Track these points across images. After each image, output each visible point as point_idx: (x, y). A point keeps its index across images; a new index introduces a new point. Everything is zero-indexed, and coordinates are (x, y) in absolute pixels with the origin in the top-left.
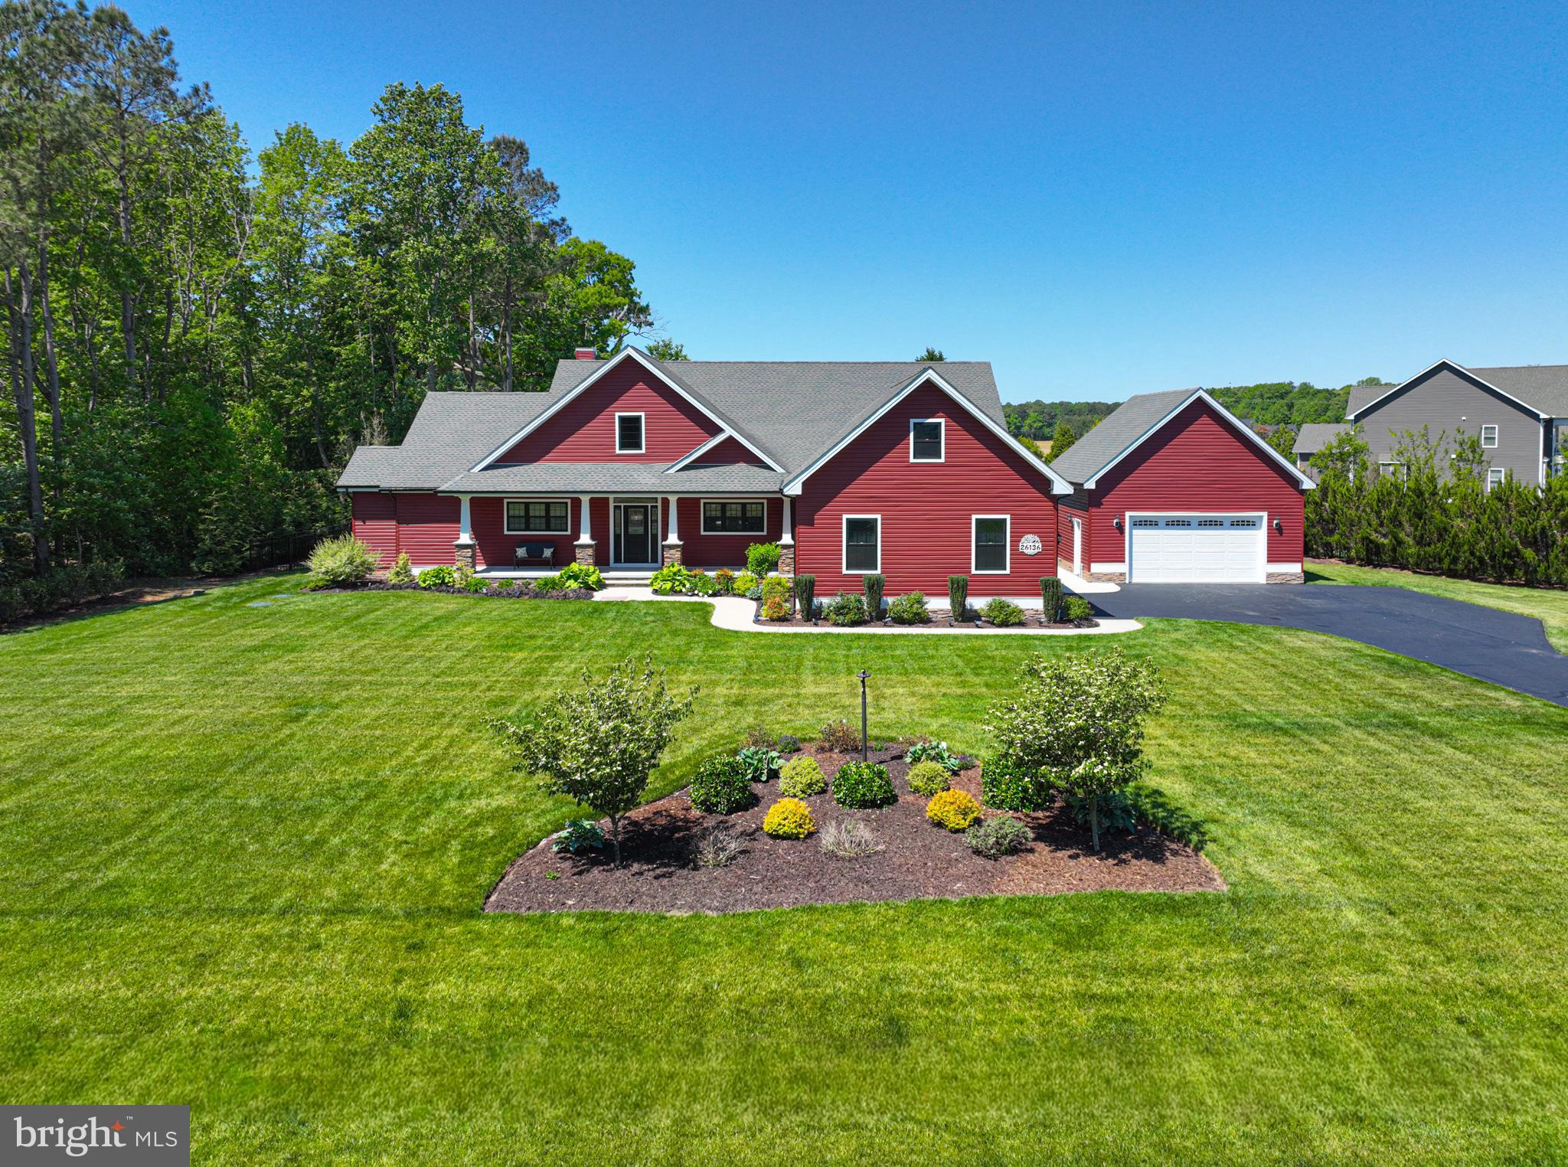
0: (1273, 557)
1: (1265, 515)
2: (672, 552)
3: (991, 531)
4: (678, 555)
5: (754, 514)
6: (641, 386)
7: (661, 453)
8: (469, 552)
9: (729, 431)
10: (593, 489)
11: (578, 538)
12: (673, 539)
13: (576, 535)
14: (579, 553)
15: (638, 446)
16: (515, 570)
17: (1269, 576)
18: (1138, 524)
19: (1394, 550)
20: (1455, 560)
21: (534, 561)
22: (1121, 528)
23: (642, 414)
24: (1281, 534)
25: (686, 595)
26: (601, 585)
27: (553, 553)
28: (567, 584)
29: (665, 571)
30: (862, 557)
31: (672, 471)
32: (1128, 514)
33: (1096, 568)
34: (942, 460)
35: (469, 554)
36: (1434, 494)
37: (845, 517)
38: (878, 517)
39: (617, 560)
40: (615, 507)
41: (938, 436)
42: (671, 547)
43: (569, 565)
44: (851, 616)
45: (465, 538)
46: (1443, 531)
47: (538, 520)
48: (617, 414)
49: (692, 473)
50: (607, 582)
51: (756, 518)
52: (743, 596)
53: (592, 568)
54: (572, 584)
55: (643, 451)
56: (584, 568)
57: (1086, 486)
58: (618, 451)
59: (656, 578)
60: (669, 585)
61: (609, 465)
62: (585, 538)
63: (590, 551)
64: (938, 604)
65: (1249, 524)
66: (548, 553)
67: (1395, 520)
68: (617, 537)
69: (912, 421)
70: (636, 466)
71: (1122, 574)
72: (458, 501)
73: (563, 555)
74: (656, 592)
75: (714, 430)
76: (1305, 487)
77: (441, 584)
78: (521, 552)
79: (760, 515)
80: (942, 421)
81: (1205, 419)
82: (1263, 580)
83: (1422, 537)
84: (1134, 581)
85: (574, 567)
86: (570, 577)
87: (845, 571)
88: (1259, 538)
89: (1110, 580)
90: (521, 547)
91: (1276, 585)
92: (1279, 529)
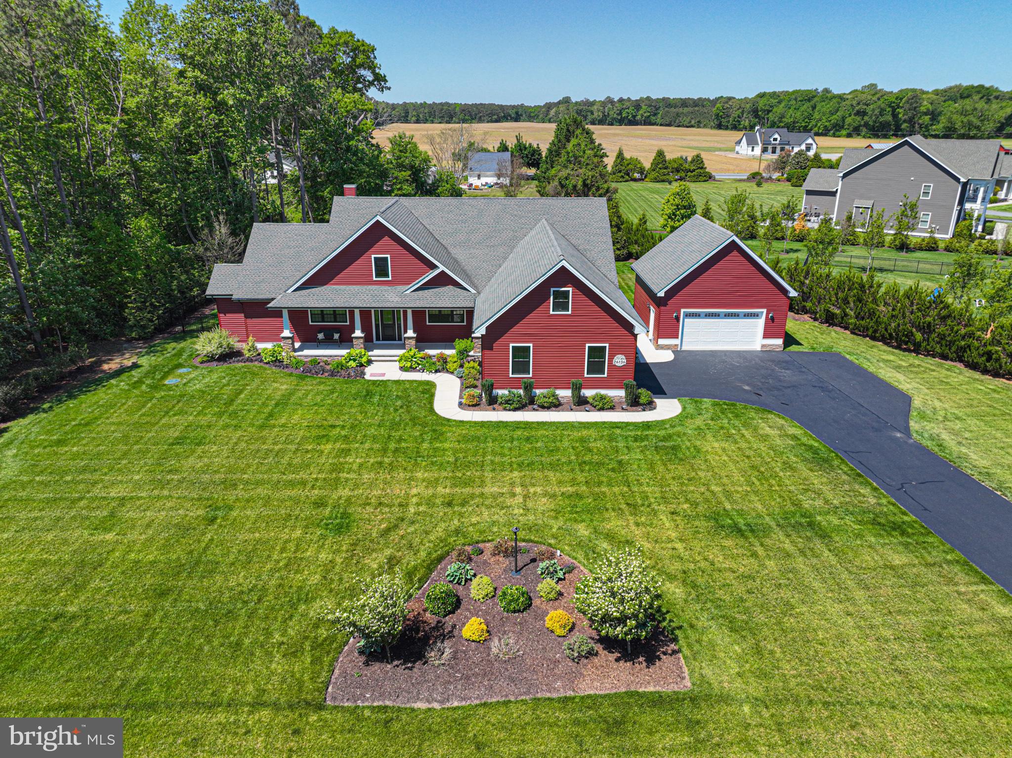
0: (766, 336)
1: (765, 311)
2: (410, 340)
3: (596, 353)
4: (413, 342)
6: (386, 238)
7: (402, 279)
8: (289, 341)
9: (442, 268)
10: (361, 305)
11: (354, 332)
12: (410, 333)
14: (355, 342)
15: (387, 275)
16: (317, 348)
17: (763, 346)
18: (688, 315)
19: (842, 318)
20: (875, 331)
21: (329, 342)
22: (677, 319)
23: (388, 256)
24: (773, 322)
25: (420, 371)
26: (370, 362)
27: (340, 337)
28: (349, 363)
29: (407, 353)
30: (521, 366)
31: (409, 292)
32: (682, 311)
33: (661, 341)
34: (570, 312)
36: (871, 286)
37: (511, 345)
38: (531, 345)
39: (378, 341)
40: (375, 315)
41: (567, 298)
42: (409, 338)
43: (349, 347)
44: (515, 405)
45: (287, 333)
46: (872, 314)
47: (329, 318)
48: (373, 256)
49: (420, 292)
50: (373, 358)
51: (459, 315)
52: (452, 373)
53: (364, 351)
54: (352, 364)
55: (390, 279)
56: (358, 351)
57: (659, 295)
58: (375, 279)
59: (401, 357)
60: (409, 364)
61: (370, 287)
62: (358, 333)
63: (362, 341)
64: (565, 394)
65: (756, 316)
66: (336, 336)
67: (846, 301)
68: (377, 326)
69: (552, 289)
70: (386, 288)
71: (676, 345)
73: (346, 340)
74: (402, 369)
75: (433, 267)
76: (791, 295)
77: (275, 360)
78: (321, 336)
79: (462, 313)
80: (570, 289)
81: (735, 253)
82: (759, 348)
83: (859, 313)
84: (684, 348)
85: (352, 350)
86: (350, 359)
87: (511, 376)
88: (761, 322)
89: (668, 349)
90: (320, 333)
91: (766, 352)
92: (773, 319)
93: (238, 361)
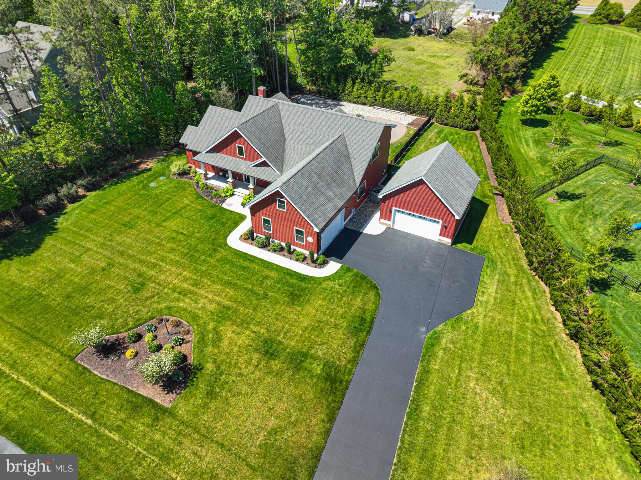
0: (441, 234)
1: (441, 221)
3: (299, 232)
4: (252, 190)
6: (240, 139)
7: (249, 159)
9: (264, 159)
11: (228, 179)
16: (219, 179)
17: (439, 240)
18: (397, 211)
22: (391, 211)
23: (243, 147)
26: (231, 196)
30: (267, 227)
31: (251, 166)
32: (394, 208)
33: (382, 220)
34: (286, 211)
35: (204, 176)
37: (262, 217)
38: (270, 220)
41: (284, 204)
42: (250, 188)
45: (202, 172)
48: (237, 145)
49: (256, 168)
53: (231, 188)
54: (223, 195)
55: (244, 157)
57: (379, 197)
58: (238, 155)
59: (244, 198)
60: (245, 202)
61: (236, 158)
63: (232, 183)
65: (436, 222)
66: (227, 176)
69: (277, 199)
70: (243, 161)
71: (389, 224)
75: (261, 157)
76: (456, 218)
77: (197, 183)
78: (221, 174)
80: (285, 200)
81: (424, 186)
82: (436, 240)
84: (394, 228)
87: (263, 230)
88: (439, 227)
89: (385, 225)
91: (440, 244)
92: (446, 227)
93: (186, 178)
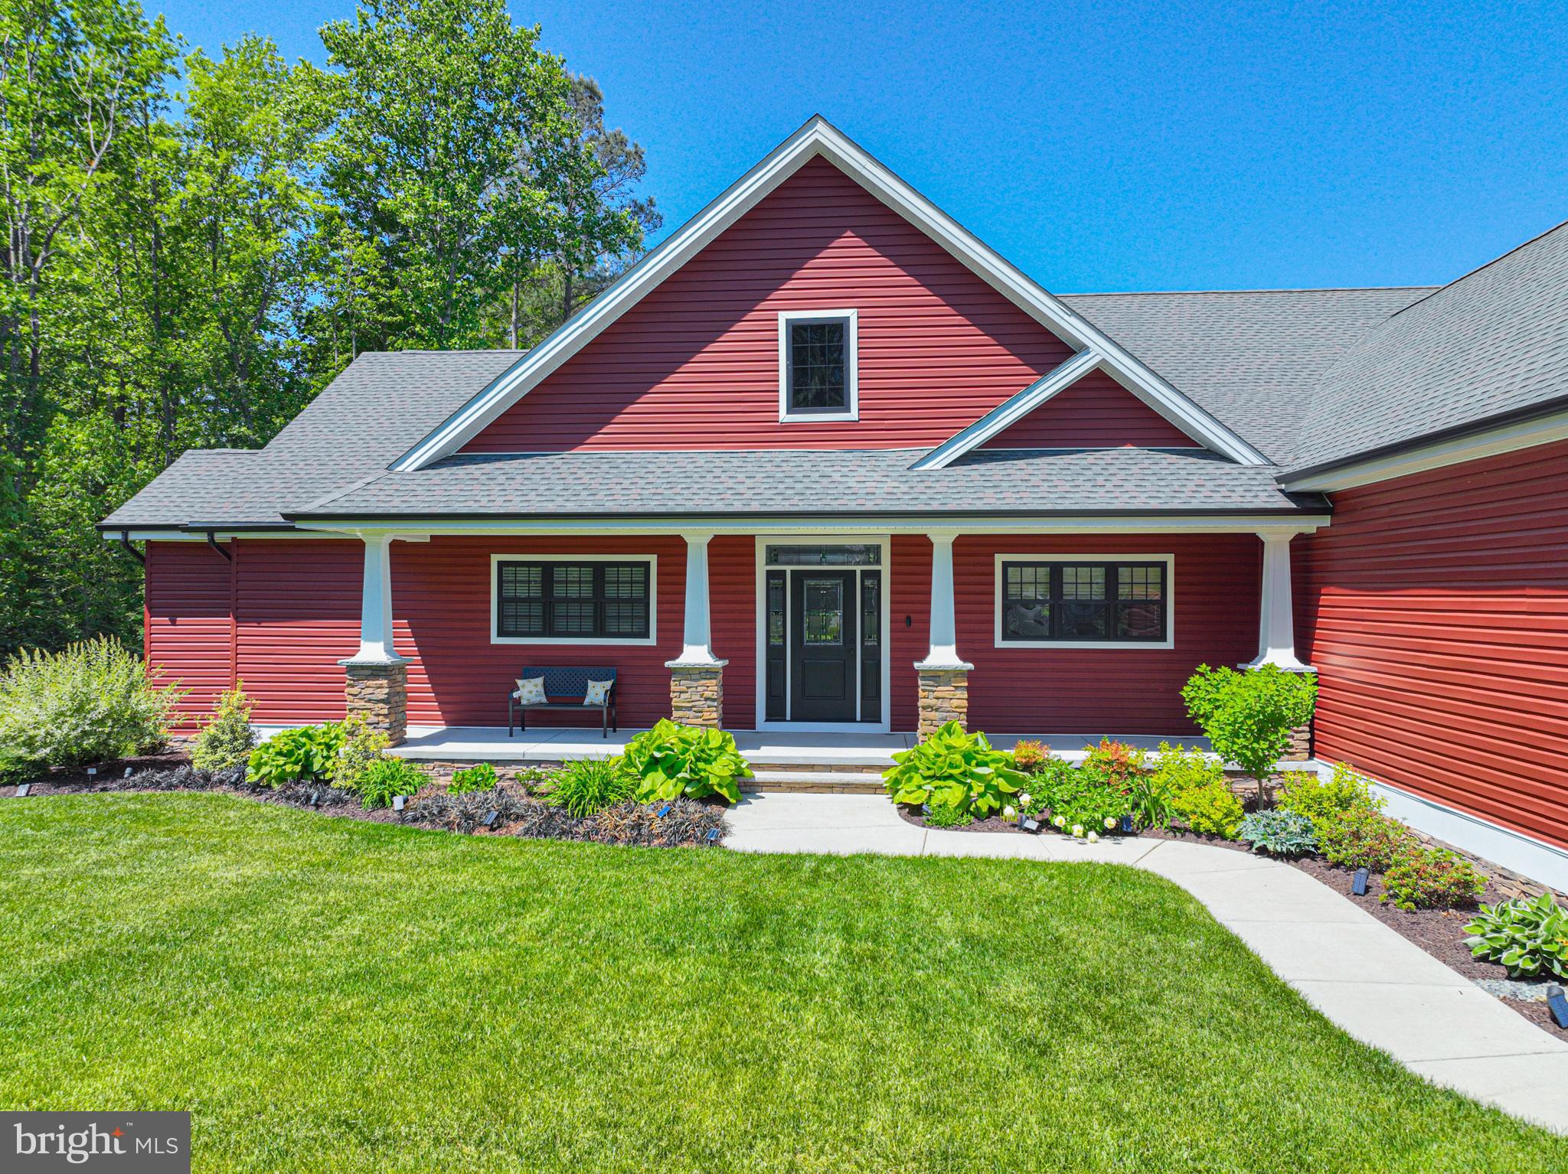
2: (944, 690)
4: (958, 699)
5: (1139, 592)
6: (849, 239)
8: (380, 688)
10: (720, 507)
11: (677, 651)
12: (943, 655)
13: (673, 643)
14: (681, 693)
15: (839, 400)
16: (511, 737)
21: (563, 710)
23: (852, 314)
25: (1018, 826)
26: (745, 789)
27: (613, 693)
28: (646, 785)
29: (931, 746)
31: (937, 464)
35: (382, 694)
39: (775, 713)
40: (770, 575)
42: (938, 676)
43: (650, 724)
45: (377, 649)
47: (574, 609)
48: (783, 317)
49: (995, 469)
50: (760, 776)
51: (1146, 603)
52: (1215, 836)
53: (716, 737)
54: (663, 787)
55: (853, 415)
56: (693, 734)
58: (784, 416)
59: (909, 769)
60: (953, 794)
62: (696, 654)
66: (597, 692)
68: (775, 654)
70: (836, 455)
72: (356, 548)
74: (913, 811)
77: (299, 778)
78: (530, 691)
79: (1154, 593)
85: (666, 731)
86: (653, 763)
90: (527, 675)
